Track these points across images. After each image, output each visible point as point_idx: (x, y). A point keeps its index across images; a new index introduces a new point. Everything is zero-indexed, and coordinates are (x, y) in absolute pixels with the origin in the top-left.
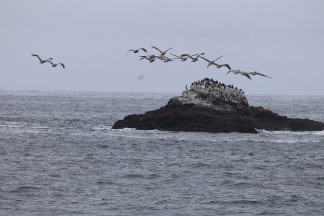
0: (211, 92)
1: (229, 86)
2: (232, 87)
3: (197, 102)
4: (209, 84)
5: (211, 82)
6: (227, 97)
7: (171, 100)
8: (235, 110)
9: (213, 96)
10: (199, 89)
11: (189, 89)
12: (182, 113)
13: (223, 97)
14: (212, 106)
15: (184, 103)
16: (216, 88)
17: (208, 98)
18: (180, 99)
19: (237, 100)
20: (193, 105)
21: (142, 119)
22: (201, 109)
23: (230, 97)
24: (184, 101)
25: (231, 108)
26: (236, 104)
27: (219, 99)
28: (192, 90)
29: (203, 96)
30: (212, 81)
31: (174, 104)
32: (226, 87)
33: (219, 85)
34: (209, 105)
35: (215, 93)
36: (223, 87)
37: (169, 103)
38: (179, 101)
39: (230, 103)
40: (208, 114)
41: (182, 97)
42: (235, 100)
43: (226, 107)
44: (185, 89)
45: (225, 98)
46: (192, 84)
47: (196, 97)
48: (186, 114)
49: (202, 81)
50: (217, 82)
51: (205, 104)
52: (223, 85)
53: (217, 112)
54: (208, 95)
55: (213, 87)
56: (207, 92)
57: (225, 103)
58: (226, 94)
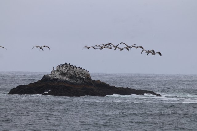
0: (68, 71)
1: (80, 68)
2: (82, 68)
3: (60, 77)
4: (67, 67)
5: (68, 66)
6: (78, 75)
7: (44, 76)
8: (83, 82)
9: (70, 74)
10: (61, 70)
11: (55, 70)
12: (51, 84)
13: (76, 74)
14: (69, 80)
15: (52, 78)
16: (71, 69)
17: (66, 75)
18: (49, 76)
19: (84, 76)
20: (57, 79)
21: (27, 88)
22: (62, 82)
23: (80, 75)
24: (52, 77)
25: (80, 81)
26: (84, 79)
27: (73, 76)
28: (57, 70)
29: (63, 74)
30: (69, 64)
31: (46, 79)
32: (78, 69)
33: (73, 67)
34: (67, 79)
35: (71, 72)
36: (76, 68)
37: (43, 78)
38: (49, 77)
39: (80, 78)
40: (67, 85)
41: (51, 74)
42: (83, 76)
43: (78, 80)
44: (53, 70)
45: (77, 75)
46: (57, 67)
47: (59, 75)
48: (53, 85)
49: (63, 65)
50: (72, 65)
51: (65, 78)
52: (76, 67)
53: (72, 84)
54: (67, 73)
55: (70, 68)
56: (66, 71)
57: (77, 78)
58: (78, 72)
